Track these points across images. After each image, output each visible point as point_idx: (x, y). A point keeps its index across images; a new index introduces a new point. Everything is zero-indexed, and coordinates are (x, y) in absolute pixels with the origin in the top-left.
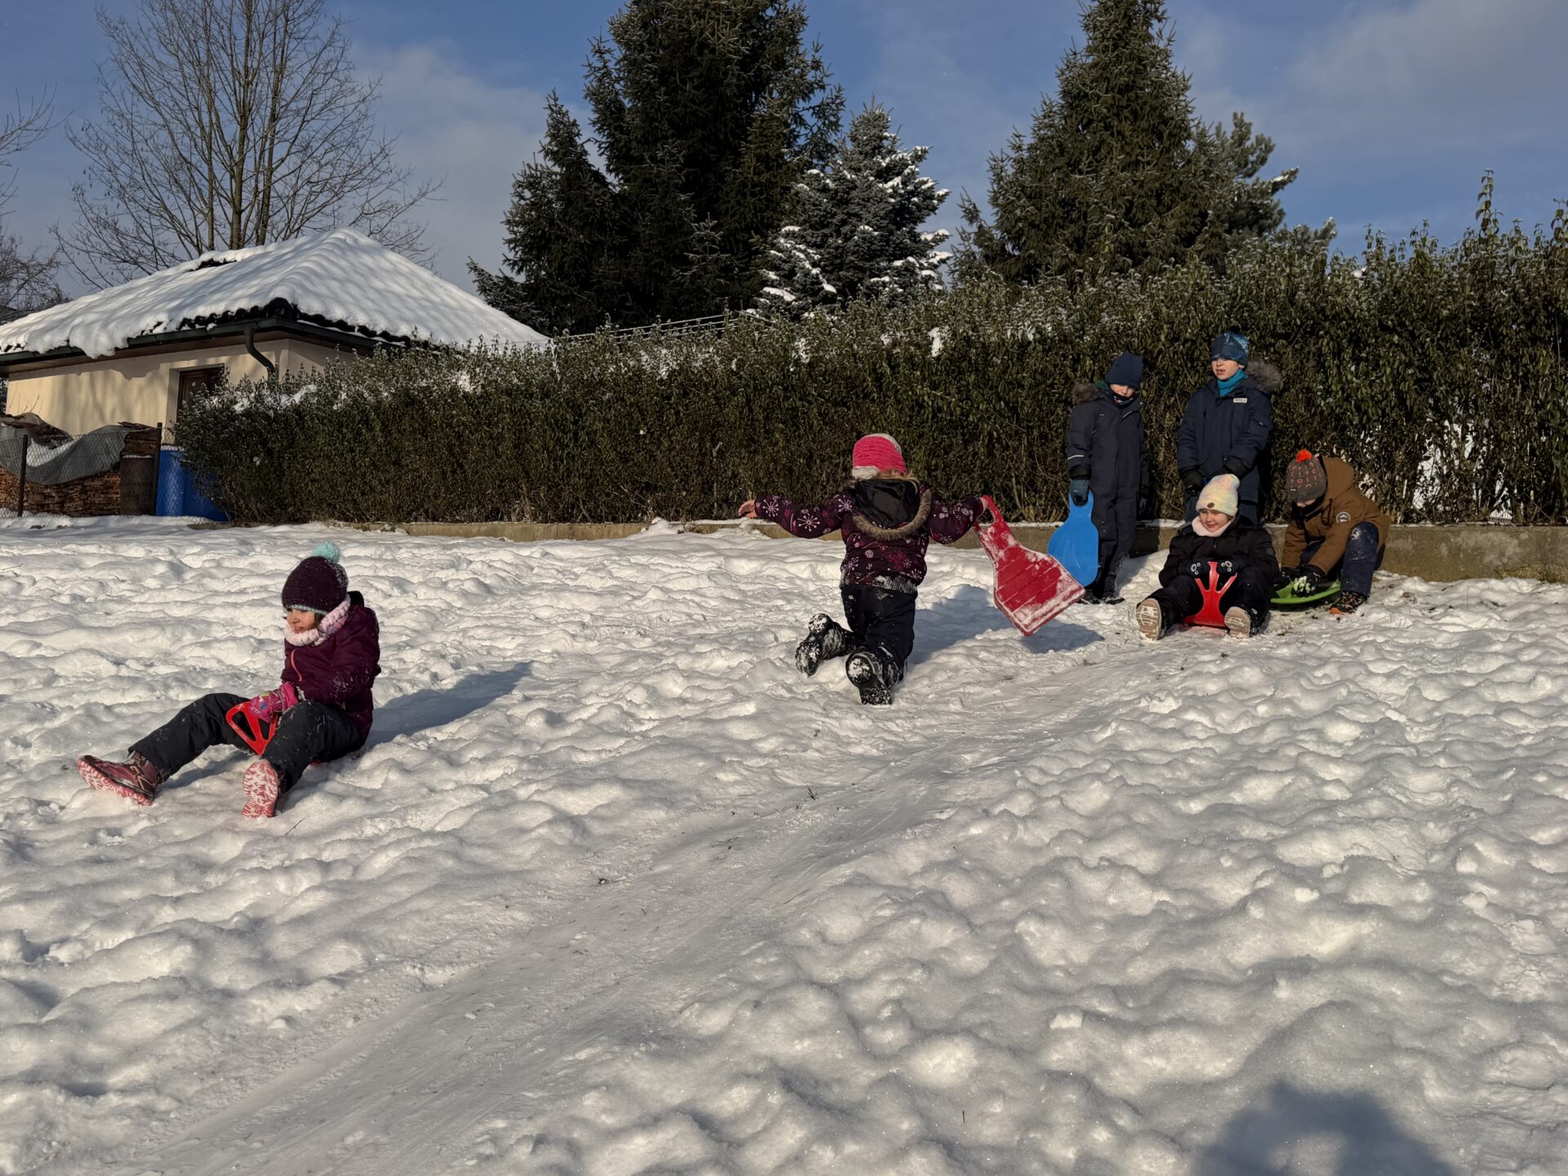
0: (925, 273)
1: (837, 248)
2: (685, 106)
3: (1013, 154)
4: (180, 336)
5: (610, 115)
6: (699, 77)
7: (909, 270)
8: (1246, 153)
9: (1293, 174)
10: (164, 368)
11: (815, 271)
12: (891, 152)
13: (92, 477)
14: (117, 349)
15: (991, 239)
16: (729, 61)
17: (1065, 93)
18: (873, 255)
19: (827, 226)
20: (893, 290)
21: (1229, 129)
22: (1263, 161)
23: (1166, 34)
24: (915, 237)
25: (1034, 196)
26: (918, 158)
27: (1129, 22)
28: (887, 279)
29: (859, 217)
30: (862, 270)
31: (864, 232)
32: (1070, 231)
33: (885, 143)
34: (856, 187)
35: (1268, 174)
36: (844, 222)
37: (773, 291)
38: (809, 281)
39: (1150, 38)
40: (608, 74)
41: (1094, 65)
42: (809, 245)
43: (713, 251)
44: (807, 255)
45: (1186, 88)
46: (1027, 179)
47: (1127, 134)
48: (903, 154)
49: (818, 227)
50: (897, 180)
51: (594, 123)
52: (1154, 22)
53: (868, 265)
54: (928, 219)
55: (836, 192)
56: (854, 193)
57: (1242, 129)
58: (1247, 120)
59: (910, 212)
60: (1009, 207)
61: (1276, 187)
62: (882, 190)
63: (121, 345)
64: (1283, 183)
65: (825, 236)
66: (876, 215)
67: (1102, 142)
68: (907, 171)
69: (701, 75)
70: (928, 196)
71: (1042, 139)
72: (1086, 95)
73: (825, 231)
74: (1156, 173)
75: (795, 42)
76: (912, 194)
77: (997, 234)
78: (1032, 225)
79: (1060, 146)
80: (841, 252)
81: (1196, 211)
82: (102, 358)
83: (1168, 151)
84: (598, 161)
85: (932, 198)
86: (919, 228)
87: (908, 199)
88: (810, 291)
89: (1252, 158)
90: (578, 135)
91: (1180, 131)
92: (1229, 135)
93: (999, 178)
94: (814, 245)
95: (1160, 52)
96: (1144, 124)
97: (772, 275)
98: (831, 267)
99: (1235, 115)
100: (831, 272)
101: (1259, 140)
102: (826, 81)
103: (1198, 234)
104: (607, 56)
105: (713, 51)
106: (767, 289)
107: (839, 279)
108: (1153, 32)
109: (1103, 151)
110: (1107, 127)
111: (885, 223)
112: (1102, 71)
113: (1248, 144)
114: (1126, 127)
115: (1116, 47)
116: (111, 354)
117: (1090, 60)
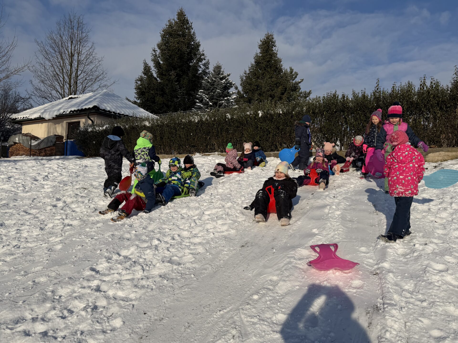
0: (232, 100)
1: (212, 95)
2: (175, 63)
3: (245, 75)
4: (70, 114)
5: (157, 65)
6: (178, 57)
7: (228, 100)
8: (293, 75)
9: (303, 80)
10: (65, 122)
11: (208, 100)
12: (222, 74)
13: (47, 148)
14: (53, 118)
15: (241, 93)
16: (185, 54)
17: (255, 62)
18: (220, 96)
19: (209, 90)
20: (225, 104)
21: (289, 70)
22: (296, 77)
23: (276, 50)
24: (228, 93)
25: (250, 84)
26: (228, 75)
27: (269, 47)
28: (223, 102)
29: (217, 88)
30: (217, 100)
31: (218, 91)
32: (259, 92)
33: (221, 72)
34: (215, 82)
35: (298, 80)
36: (213, 89)
37: (198, 104)
38: (206, 102)
39: (273, 50)
40: (156, 56)
41: (262, 56)
42: (205, 94)
43: (183, 95)
44: (205, 96)
45: (281, 61)
46: (248, 81)
47: (269, 71)
48: (225, 74)
49: (207, 90)
50: (224, 80)
51: (154, 67)
52: (274, 47)
53: (219, 99)
54: (231, 89)
55: (211, 83)
56: (215, 83)
57: (292, 70)
58: (293, 68)
59: (227, 87)
60: (245, 87)
61: (300, 82)
62: (222, 82)
63: (54, 117)
64: (301, 82)
65: (209, 92)
66: (220, 88)
67: (264, 73)
68: (226, 78)
69: (179, 56)
70: (231, 84)
71: (251, 72)
72: (260, 62)
73: (209, 91)
74: (275, 79)
75: (198, 50)
76: (227, 83)
77: (242, 92)
78: (250, 90)
79: (255, 73)
80: (213, 96)
81: (284, 88)
82: (49, 120)
83: (278, 75)
84: (155, 75)
85: (232, 84)
86: (229, 91)
87: (227, 85)
88: (206, 104)
89: (294, 77)
90: (151, 69)
91: (281, 70)
92: (289, 72)
93: (242, 80)
94: (206, 94)
95: (276, 53)
96: (272, 69)
97: (197, 101)
98: (211, 99)
99: (290, 67)
100: (211, 100)
101: (295, 73)
102: (205, 58)
103: (285, 93)
104: (156, 52)
105: (181, 51)
106: (197, 104)
107: (212, 102)
108: (274, 49)
109: (265, 75)
110: (265, 70)
111: (222, 89)
112: (263, 57)
113: (293, 73)
114: (269, 70)
115: (266, 52)
116: (52, 119)
117: (261, 55)
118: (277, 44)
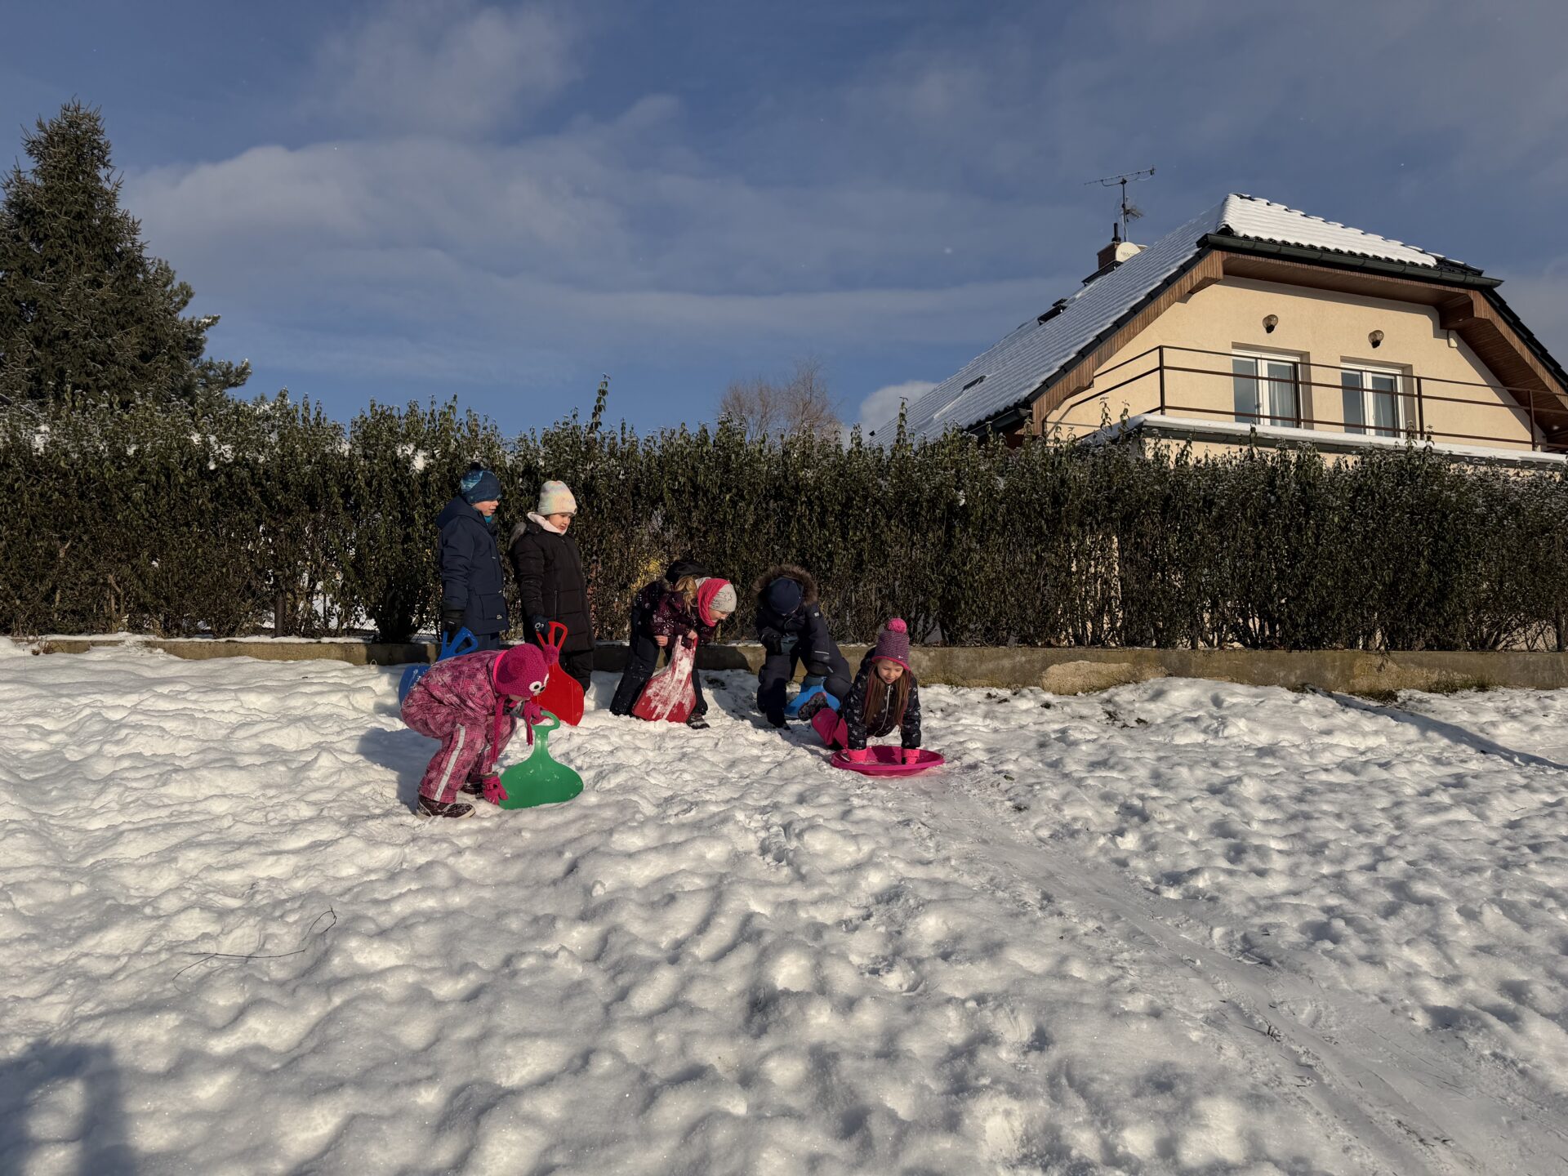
8: (173, 292)
9: (216, 319)
23: (113, 178)
27: (79, 160)
35: (194, 313)
39: (99, 180)
41: (42, 187)
47: (83, 255)
52: (101, 166)
57: (167, 273)
58: (170, 267)
61: (204, 326)
81: (152, 335)
95: (109, 194)
101: (183, 287)
108: (101, 174)
109: (62, 265)
110: (64, 245)
112: (48, 193)
113: (172, 286)
114: (82, 250)
117: (38, 181)
118: (113, 156)
